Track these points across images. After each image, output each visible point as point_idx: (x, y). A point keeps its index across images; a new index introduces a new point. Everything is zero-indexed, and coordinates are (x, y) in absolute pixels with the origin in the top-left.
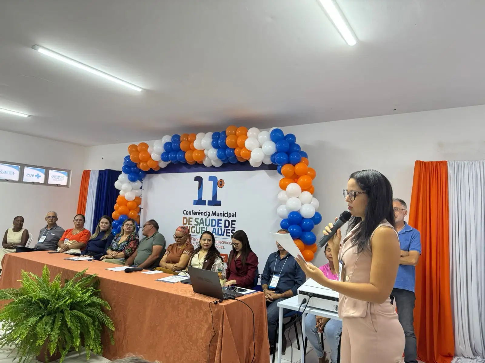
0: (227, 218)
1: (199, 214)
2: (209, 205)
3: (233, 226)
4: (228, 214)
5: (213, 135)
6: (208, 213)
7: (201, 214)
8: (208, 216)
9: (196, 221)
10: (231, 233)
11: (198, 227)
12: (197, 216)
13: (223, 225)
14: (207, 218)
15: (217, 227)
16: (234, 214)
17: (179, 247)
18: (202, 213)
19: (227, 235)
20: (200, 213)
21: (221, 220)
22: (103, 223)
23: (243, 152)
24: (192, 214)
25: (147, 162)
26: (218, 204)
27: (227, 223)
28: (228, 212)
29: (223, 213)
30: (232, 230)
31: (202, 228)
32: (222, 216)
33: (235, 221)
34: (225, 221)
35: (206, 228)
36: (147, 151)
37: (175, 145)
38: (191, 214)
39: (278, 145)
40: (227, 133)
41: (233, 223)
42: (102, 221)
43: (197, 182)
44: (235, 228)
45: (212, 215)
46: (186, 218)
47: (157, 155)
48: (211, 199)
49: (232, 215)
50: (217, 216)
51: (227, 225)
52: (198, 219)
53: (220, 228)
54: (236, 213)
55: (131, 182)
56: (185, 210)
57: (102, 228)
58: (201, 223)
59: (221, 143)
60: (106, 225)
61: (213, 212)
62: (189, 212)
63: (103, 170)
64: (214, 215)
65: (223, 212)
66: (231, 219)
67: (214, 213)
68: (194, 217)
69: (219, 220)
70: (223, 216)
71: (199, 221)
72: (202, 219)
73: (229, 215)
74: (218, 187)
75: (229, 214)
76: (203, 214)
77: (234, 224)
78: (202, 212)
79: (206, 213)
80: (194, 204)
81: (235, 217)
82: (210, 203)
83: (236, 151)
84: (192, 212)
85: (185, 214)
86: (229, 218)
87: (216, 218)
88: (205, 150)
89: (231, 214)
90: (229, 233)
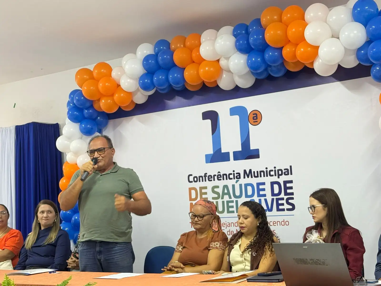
0: (275, 179)
1: (218, 178)
2: (235, 159)
3: (289, 191)
4: (275, 170)
5: (234, 31)
6: (237, 173)
7: (222, 178)
8: (236, 179)
9: (214, 192)
10: (285, 204)
11: (220, 201)
12: (216, 182)
13: (268, 192)
14: (234, 183)
15: (258, 197)
16: (287, 170)
17: (200, 237)
18: (225, 176)
19: (278, 210)
20: (220, 177)
21: (264, 184)
22: (43, 212)
23: (301, 50)
24: (205, 181)
25: (112, 95)
26: (255, 155)
27: (276, 187)
28: (275, 168)
29: (265, 170)
30: (288, 200)
31: (228, 202)
32: (264, 176)
33: (291, 182)
34: (272, 184)
35: (235, 202)
36: (111, 76)
37: (163, 59)
38: (203, 181)
39: (371, 27)
40: (263, 21)
41: (288, 185)
42: (40, 210)
43: (209, 122)
44: (292, 194)
45: (244, 178)
46: (195, 189)
47: (132, 81)
48: (239, 149)
49: (284, 171)
50: (255, 177)
51: (276, 191)
52: (218, 187)
53: (263, 199)
54: (291, 167)
55: (84, 137)
56: (191, 175)
57: (43, 222)
58: (224, 194)
59: (255, 40)
60: (50, 215)
61: (245, 171)
62: (200, 177)
63: (23, 125)
64: (248, 177)
65: (267, 168)
66: (283, 178)
67: (248, 173)
68: (209, 184)
69: (258, 184)
70: (267, 176)
71: (220, 190)
72: (226, 187)
73: (279, 173)
74: (249, 124)
75: (278, 170)
76: (227, 176)
77: (291, 188)
78: (223, 175)
79: (231, 174)
80: (207, 162)
81: (291, 174)
82: (238, 156)
83: (287, 52)
84: (205, 176)
85: (192, 182)
86: (279, 177)
87: (254, 181)
88: (220, 60)
89: (281, 170)
90: (283, 204)
